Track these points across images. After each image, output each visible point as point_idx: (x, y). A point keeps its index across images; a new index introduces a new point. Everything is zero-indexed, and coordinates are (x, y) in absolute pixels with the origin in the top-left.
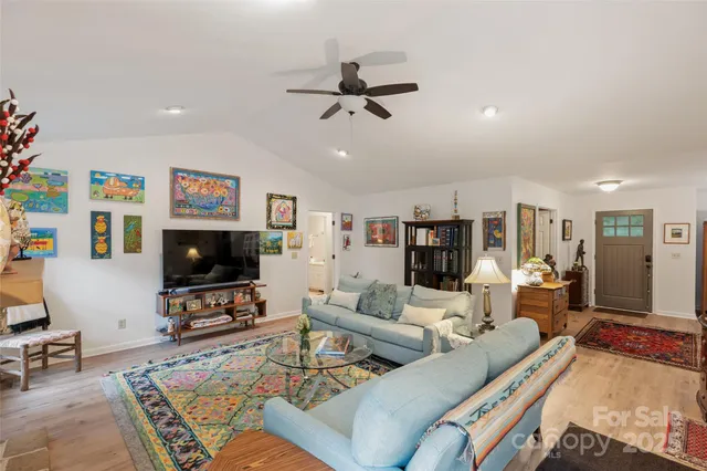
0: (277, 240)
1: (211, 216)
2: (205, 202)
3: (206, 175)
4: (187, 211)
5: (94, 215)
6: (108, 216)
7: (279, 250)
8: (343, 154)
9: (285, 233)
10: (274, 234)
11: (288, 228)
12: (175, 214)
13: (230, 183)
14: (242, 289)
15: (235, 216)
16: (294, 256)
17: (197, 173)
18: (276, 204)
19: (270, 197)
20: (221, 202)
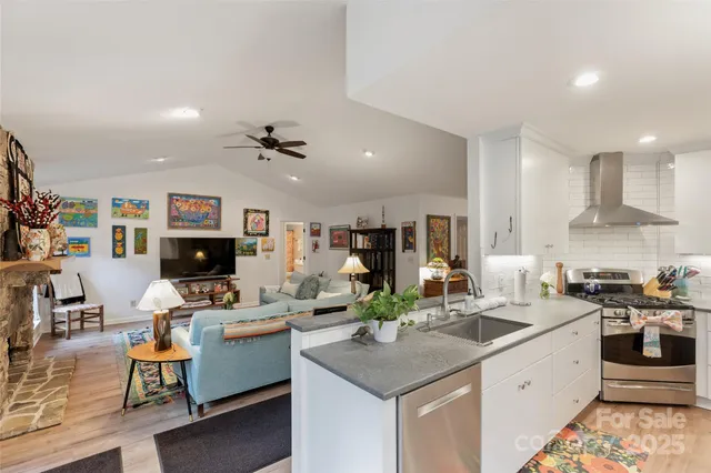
0: (252, 245)
1: (198, 227)
2: (194, 217)
3: (194, 197)
4: (180, 224)
5: (115, 228)
6: (123, 228)
7: (254, 252)
8: (294, 178)
9: (260, 239)
10: (250, 240)
11: (261, 235)
12: (171, 226)
13: (213, 202)
14: (220, 282)
15: (217, 226)
16: (268, 257)
17: (187, 196)
18: (251, 217)
19: (247, 212)
20: (206, 216)
